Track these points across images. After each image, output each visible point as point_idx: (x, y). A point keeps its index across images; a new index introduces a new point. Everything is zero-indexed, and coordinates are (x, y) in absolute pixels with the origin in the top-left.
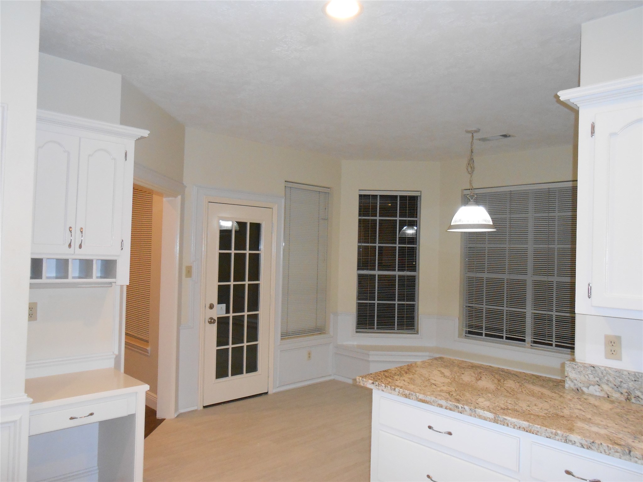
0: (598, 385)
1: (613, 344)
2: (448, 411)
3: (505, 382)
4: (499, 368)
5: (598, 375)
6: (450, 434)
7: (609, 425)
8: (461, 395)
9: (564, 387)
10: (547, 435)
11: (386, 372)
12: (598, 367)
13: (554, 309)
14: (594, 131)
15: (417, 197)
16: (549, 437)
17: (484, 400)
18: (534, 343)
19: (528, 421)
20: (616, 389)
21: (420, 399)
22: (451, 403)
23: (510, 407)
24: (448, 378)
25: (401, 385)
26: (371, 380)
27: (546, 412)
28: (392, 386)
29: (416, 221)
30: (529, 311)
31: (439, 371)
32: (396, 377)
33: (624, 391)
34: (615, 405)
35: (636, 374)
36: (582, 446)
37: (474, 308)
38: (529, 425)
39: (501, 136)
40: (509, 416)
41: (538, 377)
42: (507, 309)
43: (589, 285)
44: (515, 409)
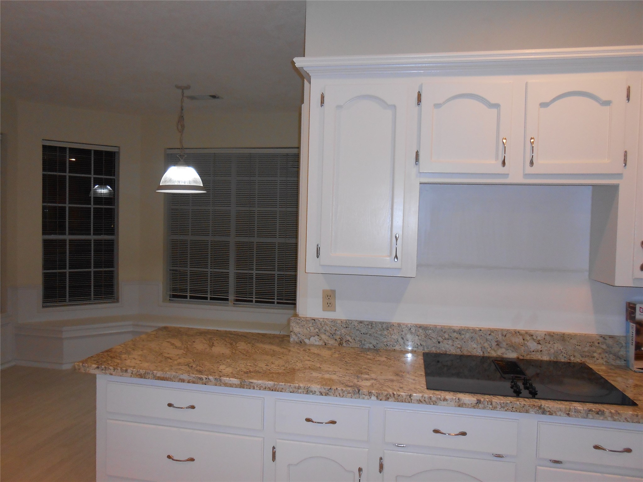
0: (317, 335)
1: (329, 297)
2: (191, 385)
3: (237, 345)
4: (226, 331)
5: (318, 326)
6: (193, 407)
7: (336, 370)
8: (201, 365)
9: (289, 342)
10: (291, 390)
11: (110, 351)
12: (318, 319)
13: (255, 267)
14: (324, 101)
15: (115, 152)
16: (293, 391)
17: (226, 367)
18: (236, 302)
19: (272, 380)
20: (331, 336)
21: (158, 377)
22: (194, 376)
23: (252, 370)
24: (181, 349)
25: (133, 364)
26: (95, 364)
27: (284, 368)
28: (123, 367)
29: (114, 180)
30: (232, 271)
31: (168, 342)
32: (123, 356)
33: (337, 337)
34: (333, 351)
35: (347, 321)
36: (321, 394)
37: (178, 271)
38: (275, 384)
39: (210, 96)
40: (255, 379)
41: (264, 335)
42: (212, 270)
43: (318, 245)
44: (257, 371)
